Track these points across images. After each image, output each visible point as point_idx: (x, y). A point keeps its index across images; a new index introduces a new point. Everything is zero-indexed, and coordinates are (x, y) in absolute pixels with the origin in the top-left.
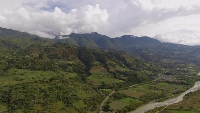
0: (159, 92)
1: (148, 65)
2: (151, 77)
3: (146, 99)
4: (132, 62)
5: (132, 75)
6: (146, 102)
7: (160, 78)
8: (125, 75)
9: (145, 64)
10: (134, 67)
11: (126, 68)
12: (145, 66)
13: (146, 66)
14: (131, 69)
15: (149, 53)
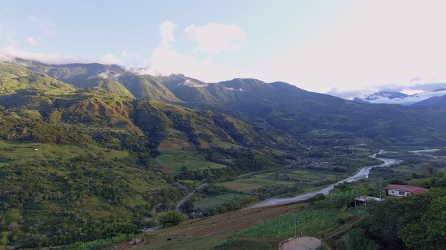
0: (290, 184)
1: (280, 139)
2: (280, 161)
3: (263, 194)
4: (248, 132)
5: (244, 155)
6: (262, 199)
7: (300, 162)
8: (230, 154)
9: (274, 136)
10: (251, 140)
11: (233, 143)
12: (274, 141)
13: (276, 141)
14: (244, 145)
15: (286, 116)
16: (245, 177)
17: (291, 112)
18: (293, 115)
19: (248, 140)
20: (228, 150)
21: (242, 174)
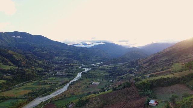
0: (47, 87)
1: (40, 62)
2: (41, 73)
3: (31, 97)
4: (22, 59)
5: (19, 72)
7: (51, 73)
8: (10, 73)
9: (37, 61)
10: (24, 63)
11: (12, 66)
12: (37, 63)
13: (38, 63)
14: (19, 66)
15: (42, 51)
16: (19, 86)
17: (45, 49)
18: (46, 50)
19: (22, 63)
20: (8, 70)
21: (18, 84)
